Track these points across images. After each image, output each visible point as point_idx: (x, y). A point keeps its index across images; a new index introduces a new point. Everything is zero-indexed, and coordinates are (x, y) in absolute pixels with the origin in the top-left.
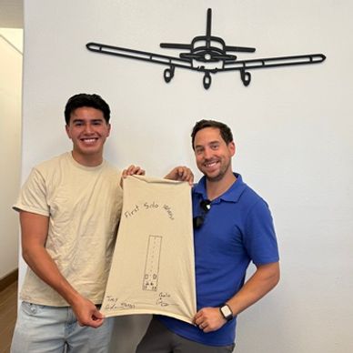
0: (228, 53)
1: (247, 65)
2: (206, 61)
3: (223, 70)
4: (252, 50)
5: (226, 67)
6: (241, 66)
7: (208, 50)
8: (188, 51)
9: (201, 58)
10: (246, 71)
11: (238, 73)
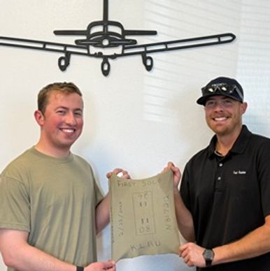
0: (127, 37)
1: (149, 49)
2: (104, 47)
3: (123, 55)
4: (154, 33)
5: (126, 52)
6: (142, 50)
7: (106, 35)
8: (84, 38)
9: (98, 44)
10: (148, 55)
11: (139, 58)
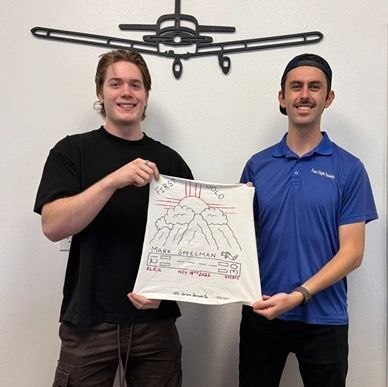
0: (202, 34)
1: (226, 48)
2: (175, 45)
4: (231, 30)
5: (200, 51)
6: (219, 49)
7: (178, 31)
8: (154, 33)
9: (170, 42)
10: (225, 55)
11: (215, 59)
